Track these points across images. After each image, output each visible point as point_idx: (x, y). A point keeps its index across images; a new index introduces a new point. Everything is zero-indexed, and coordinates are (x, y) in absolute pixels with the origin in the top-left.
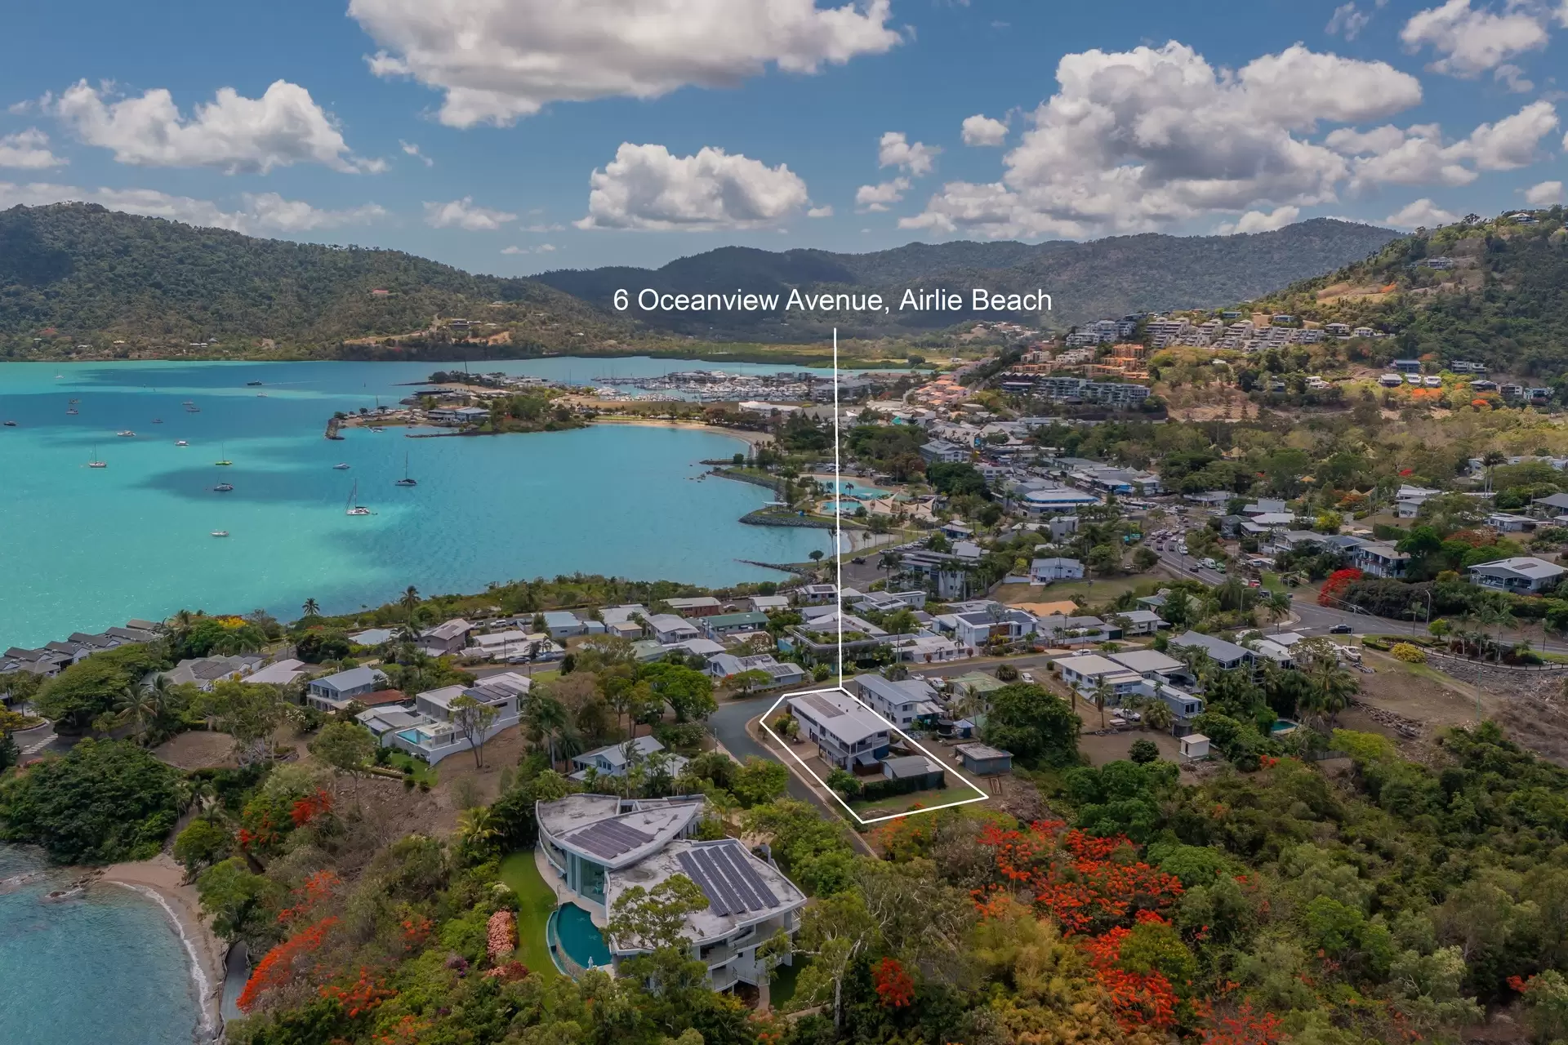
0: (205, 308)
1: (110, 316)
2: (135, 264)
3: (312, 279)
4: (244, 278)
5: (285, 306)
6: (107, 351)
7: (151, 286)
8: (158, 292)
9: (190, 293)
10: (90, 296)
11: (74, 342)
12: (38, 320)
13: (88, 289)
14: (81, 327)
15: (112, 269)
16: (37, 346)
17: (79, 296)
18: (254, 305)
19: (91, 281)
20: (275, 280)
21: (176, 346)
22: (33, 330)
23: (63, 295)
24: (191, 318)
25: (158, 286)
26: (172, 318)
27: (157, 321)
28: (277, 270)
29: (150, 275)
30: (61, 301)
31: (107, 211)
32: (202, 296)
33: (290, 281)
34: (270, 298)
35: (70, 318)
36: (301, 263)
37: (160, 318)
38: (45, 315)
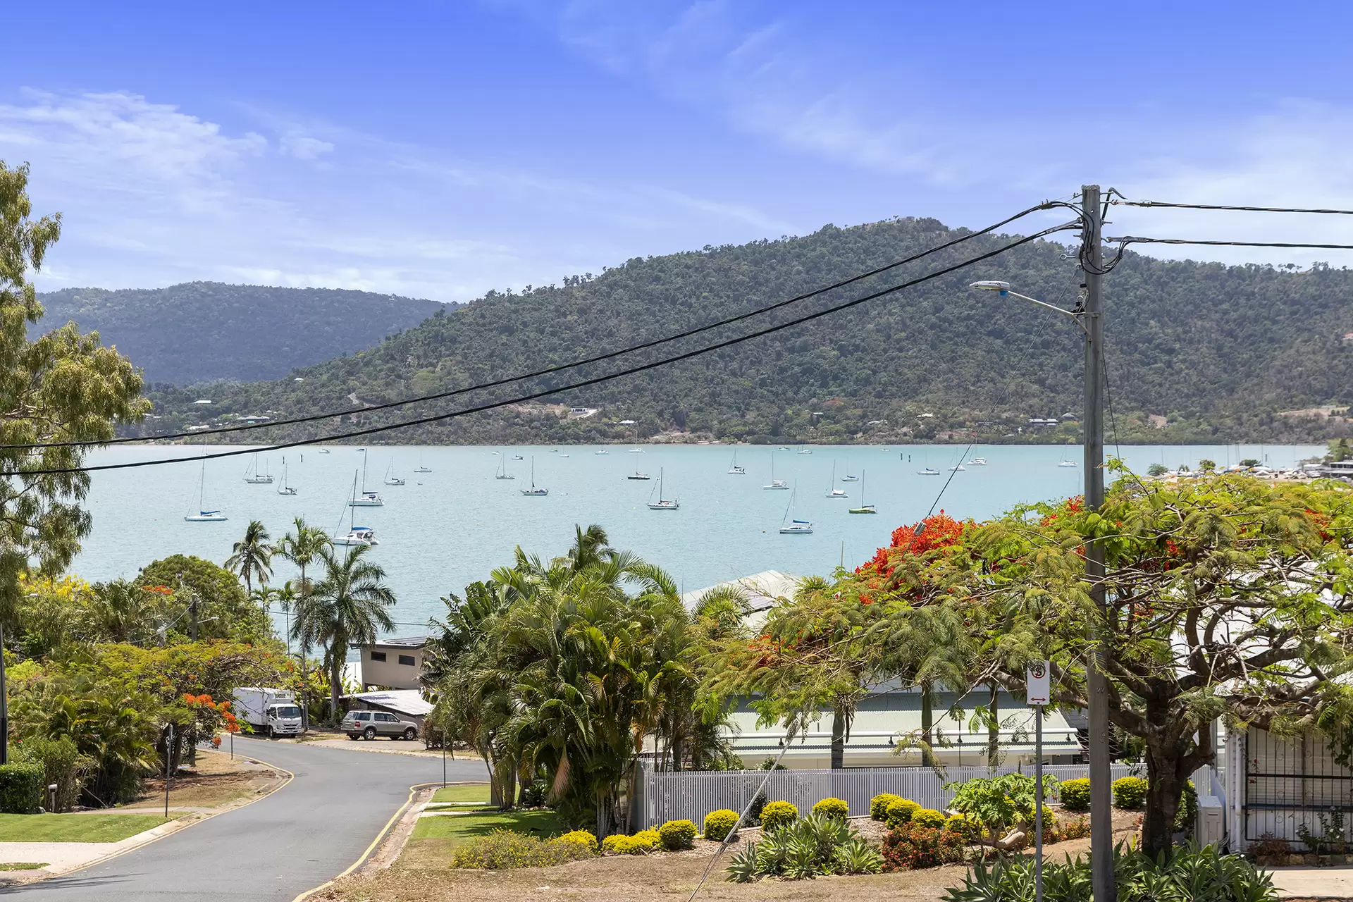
0: (1064, 368)
1: (923, 380)
2: (972, 301)
3: (1240, 322)
4: (1133, 321)
5: (1193, 365)
6: (905, 429)
7: (989, 334)
8: (999, 343)
9: (1046, 344)
10: (900, 350)
11: (863, 417)
12: (824, 385)
13: (899, 341)
14: (879, 395)
15: (938, 310)
16: (814, 422)
17: (885, 351)
18: (1144, 364)
19: (905, 327)
20: (1183, 324)
21: (1007, 421)
22: (814, 400)
23: (864, 350)
24: (1041, 382)
25: (998, 334)
26: (1011, 385)
27: (989, 386)
28: (1190, 307)
29: (990, 317)
30: (860, 359)
31: (946, 229)
32: (1064, 349)
33: (1207, 325)
34: (1171, 351)
35: (867, 381)
36: (1229, 296)
37: (992, 380)
38: (835, 378)
